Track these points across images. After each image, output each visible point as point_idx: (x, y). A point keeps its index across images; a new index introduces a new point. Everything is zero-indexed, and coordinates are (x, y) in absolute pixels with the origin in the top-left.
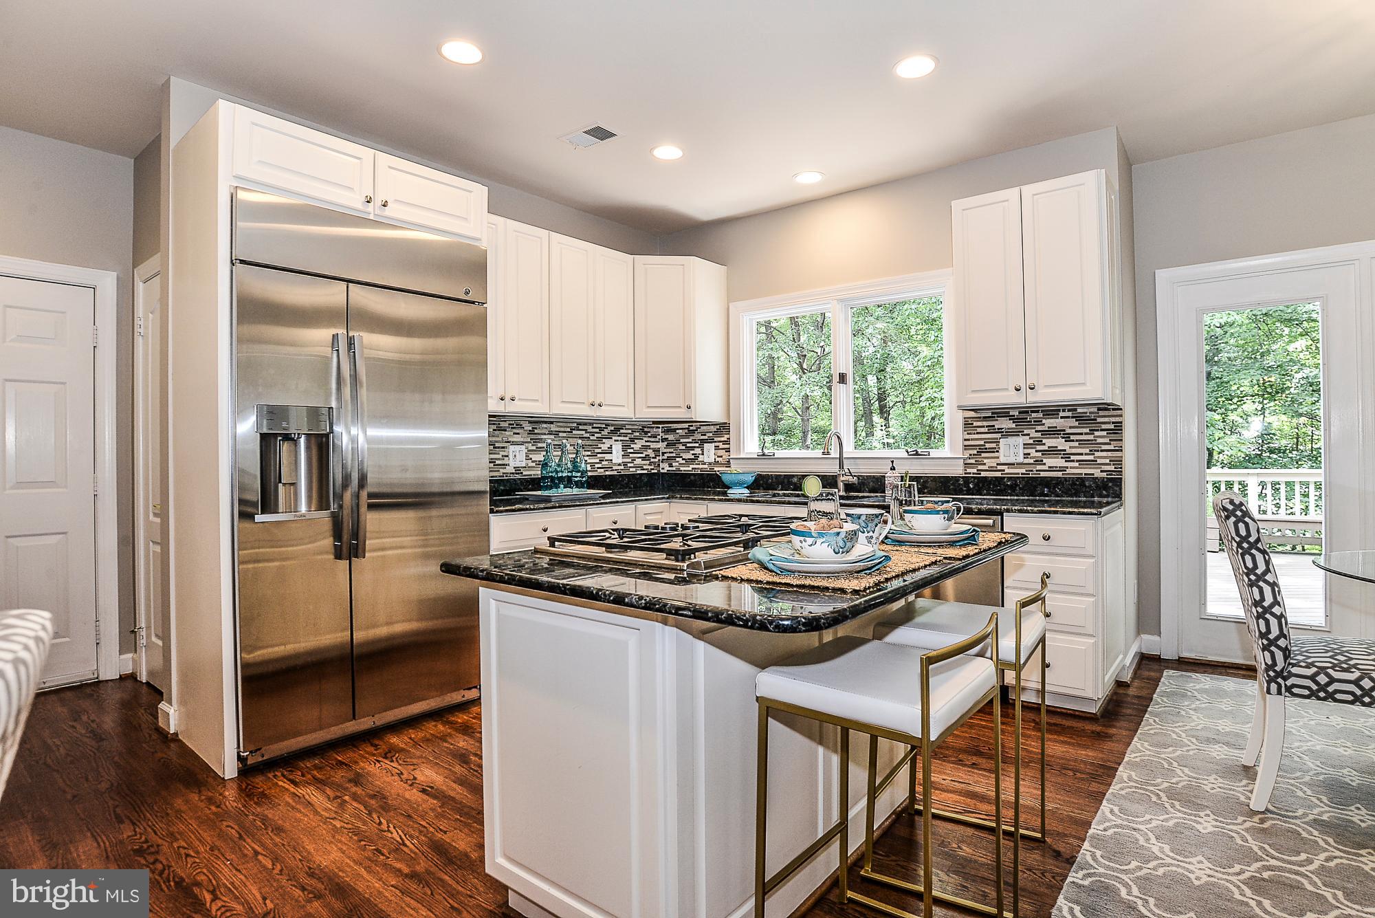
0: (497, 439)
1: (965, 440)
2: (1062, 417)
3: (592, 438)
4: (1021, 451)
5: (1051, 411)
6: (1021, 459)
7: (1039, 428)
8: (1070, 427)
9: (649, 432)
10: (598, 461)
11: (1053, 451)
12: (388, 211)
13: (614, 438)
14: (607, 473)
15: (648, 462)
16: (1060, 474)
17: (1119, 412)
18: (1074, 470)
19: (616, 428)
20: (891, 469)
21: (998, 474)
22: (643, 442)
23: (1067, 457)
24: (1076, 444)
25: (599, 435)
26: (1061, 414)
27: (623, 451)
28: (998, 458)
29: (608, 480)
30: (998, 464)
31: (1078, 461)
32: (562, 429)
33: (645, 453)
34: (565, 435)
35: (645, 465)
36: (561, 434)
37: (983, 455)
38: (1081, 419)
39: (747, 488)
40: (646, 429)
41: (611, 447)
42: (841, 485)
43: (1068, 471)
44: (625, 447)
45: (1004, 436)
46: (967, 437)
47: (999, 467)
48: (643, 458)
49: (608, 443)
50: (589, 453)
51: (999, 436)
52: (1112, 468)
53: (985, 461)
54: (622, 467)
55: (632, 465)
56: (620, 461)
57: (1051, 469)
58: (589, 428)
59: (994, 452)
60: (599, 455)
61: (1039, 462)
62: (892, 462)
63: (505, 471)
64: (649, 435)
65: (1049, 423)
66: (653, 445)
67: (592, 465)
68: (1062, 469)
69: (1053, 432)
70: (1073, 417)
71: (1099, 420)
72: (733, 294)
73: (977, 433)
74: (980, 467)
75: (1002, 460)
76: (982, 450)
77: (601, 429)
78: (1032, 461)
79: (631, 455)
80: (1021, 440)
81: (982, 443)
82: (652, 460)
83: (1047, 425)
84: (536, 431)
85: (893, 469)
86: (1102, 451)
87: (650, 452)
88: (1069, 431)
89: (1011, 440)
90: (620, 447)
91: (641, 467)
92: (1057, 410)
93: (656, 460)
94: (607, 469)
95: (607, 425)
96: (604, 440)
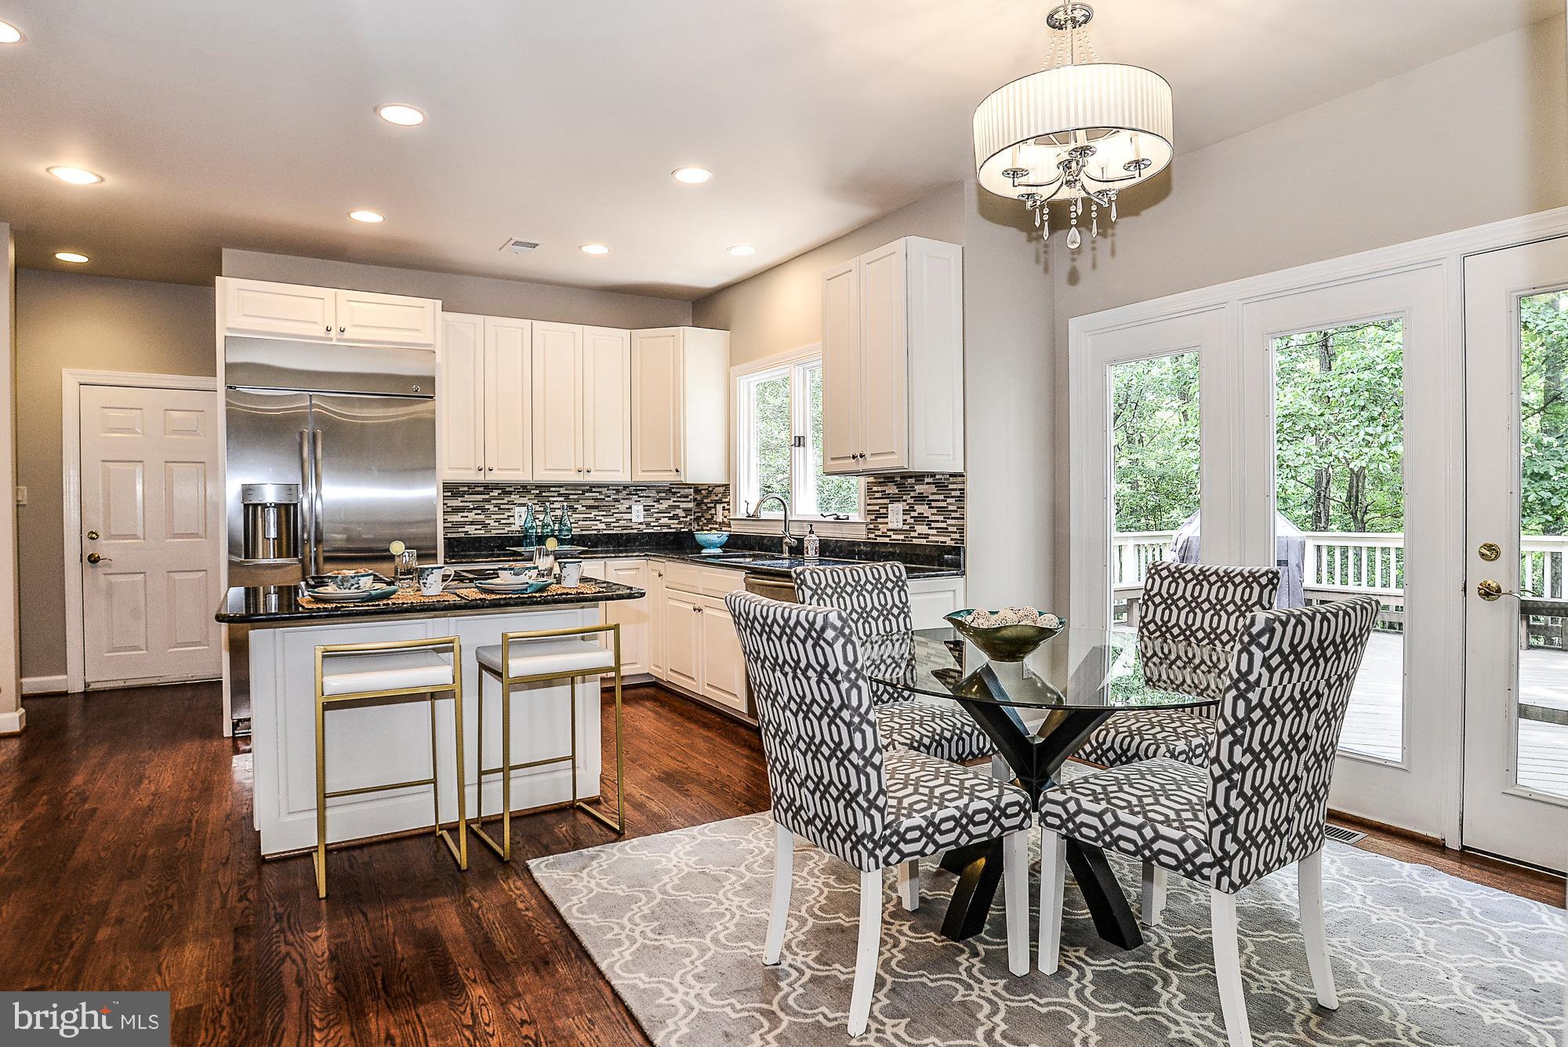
0: (502, 502)
1: (869, 505)
2: (927, 483)
3: (607, 499)
4: (901, 517)
5: (920, 477)
6: (900, 526)
7: (912, 494)
8: (932, 494)
9: (680, 492)
10: (614, 520)
11: (920, 518)
12: (346, 335)
13: (634, 499)
14: (624, 532)
15: (677, 521)
16: (924, 542)
17: (960, 479)
18: (934, 537)
19: (637, 490)
21: (887, 540)
22: (671, 503)
23: (929, 524)
24: (935, 511)
25: (616, 497)
26: (927, 480)
27: (645, 510)
28: (887, 523)
29: (624, 539)
30: (887, 530)
31: (936, 528)
32: (573, 492)
33: (673, 513)
34: (576, 497)
35: (673, 524)
36: (571, 497)
37: (879, 520)
38: (937, 484)
39: (720, 547)
40: (673, 490)
41: (630, 508)
42: (786, 548)
43: (931, 538)
44: (647, 509)
45: (892, 502)
46: (869, 502)
47: (889, 533)
48: (670, 518)
49: (623, 507)
50: (604, 513)
51: (886, 501)
52: (957, 536)
53: (880, 526)
54: (644, 526)
55: (656, 524)
56: (642, 520)
57: (920, 536)
58: (604, 490)
59: (884, 517)
60: (615, 515)
61: (912, 529)
62: (811, 526)
63: (509, 529)
64: (680, 495)
65: (919, 488)
66: (683, 505)
67: (608, 524)
68: (926, 536)
69: (921, 499)
70: (933, 483)
71: (950, 487)
72: (736, 357)
73: (875, 498)
74: (877, 533)
75: (890, 526)
76: (880, 516)
77: (618, 491)
78: (908, 528)
79: (655, 515)
80: (900, 506)
81: (877, 508)
82: (682, 519)
83: (917, 492)
84: (544, 494)
85: (811, 532)
86: (952, 518)
87: (682, 514)
88: (931, 497)
89: (896, 505)
90: (641, 507)
91: (669, 527)
92: (924, 476)
93: (688, 519)
94: (625, 528)
95: (625, 487)
96: (622, 501)
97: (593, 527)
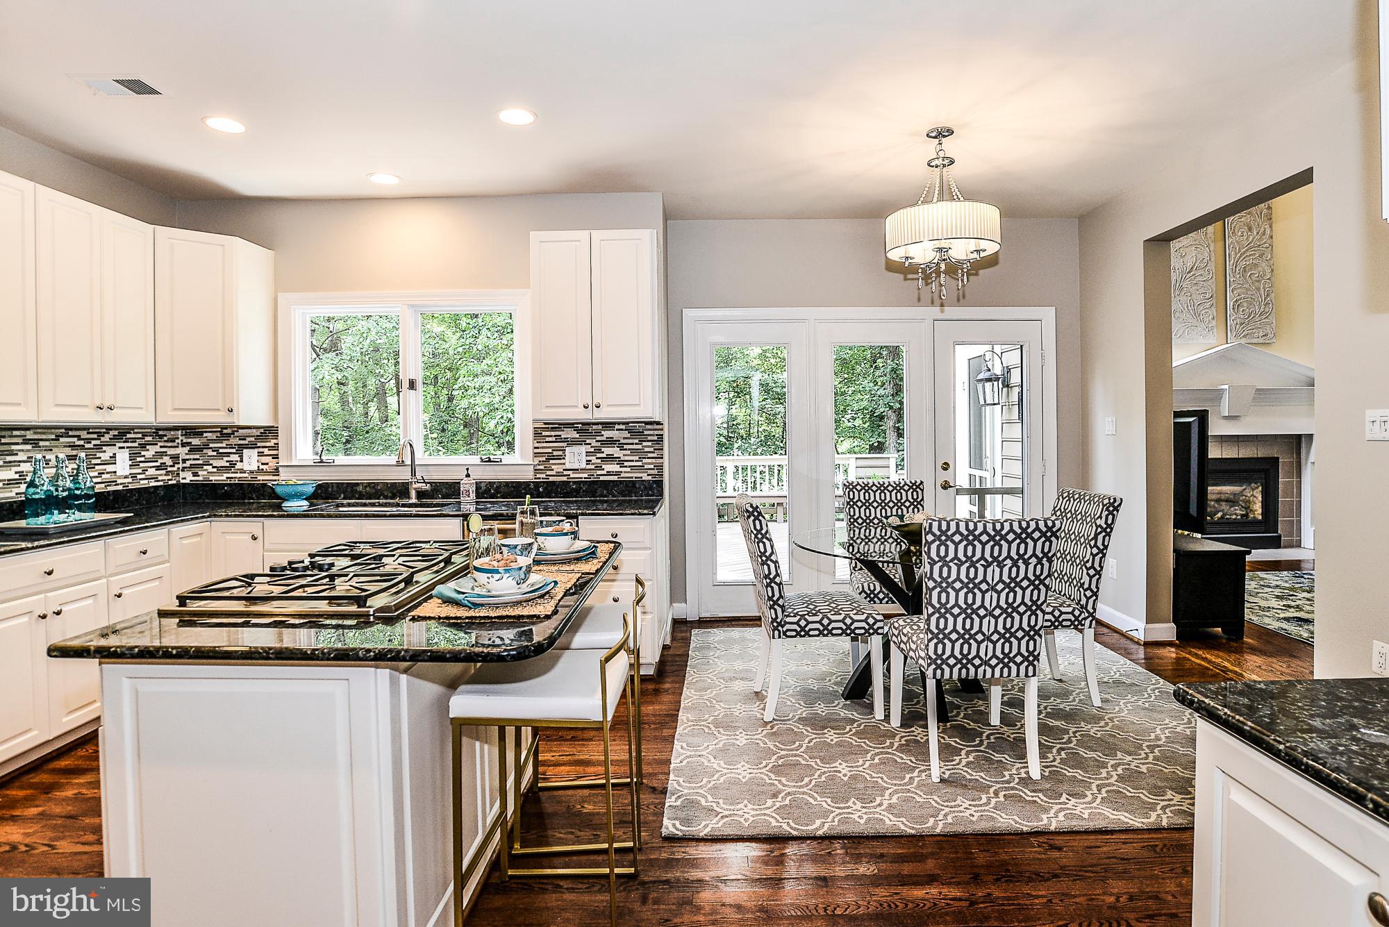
1: (535, 448)
2: (617, 430)
3: (87, 446)
4: (584, 459)
5: (608, 425)
6: (583, 465)
7: (598, 438)
8: (624, 438)
9: (166, 436)
10: (97, 474)
11: (610, 459)
13: (119, 445)
14: (110, 489)
15: (164, 472)
16: (615, 478)
17: (660, 427)
18: (627, 474)
19: (122, 433)
20: (466, 476)
21: (565, 479)
22: (157, 448)
23: (621, 463)
24: (628, 452)
25: (98, 442)
26: (617, 427)
27: (130, 460)
28: (564, 464)
29: (111, 498)
30: (564, 470)
31: (630, 467)
32: (44, 437)
33: (160, 461)
35: (161, 475)
36: (41, 443)
37: (551, 462)
38: (631, 430)
40: (161, 433)
41: (114, 456)
42: (413, 494)
43: (623, 475)
44: (133, 456)
45: (569, 445)
46: (537, 445)
47: (565, 473)
48: (158, 468)
49: (106, 455)
51: (565, 444)
52: (655, 472)
53: (553, 467)
54: (130, 480)
55: (143, 476)
56: (127, 472)
57: (609, 473)
58: (84, 434)
59: (560, 459)
60: (97, 467)
61: (599, 468)
62: (467, 469)
64: (165, 438)
65: (607, 434)
66: (171, 452)
68: (618, 474)
69: (611, 442)
70: (626, 430)
71: (646, 433)
73: (546, 442)
74: (549, 473)
75: (568, 466)
76: (550, 457)
77: (100, 435)
78: (593, 467)
79: (142, 465)
80: (583, 449)
81: (550, 450)
82: (169, 469)
83: (605, 436)
85: (468, 476)
86: (648, 458)
87: (169, 462)
88: (622, 441)
89: (576, 449)
90: (126, 453)
91: (155, 478)
92: (615, 423)
93: (175, 469)
94: (109, 483)
95: (109, 429)
96: (104, 448)
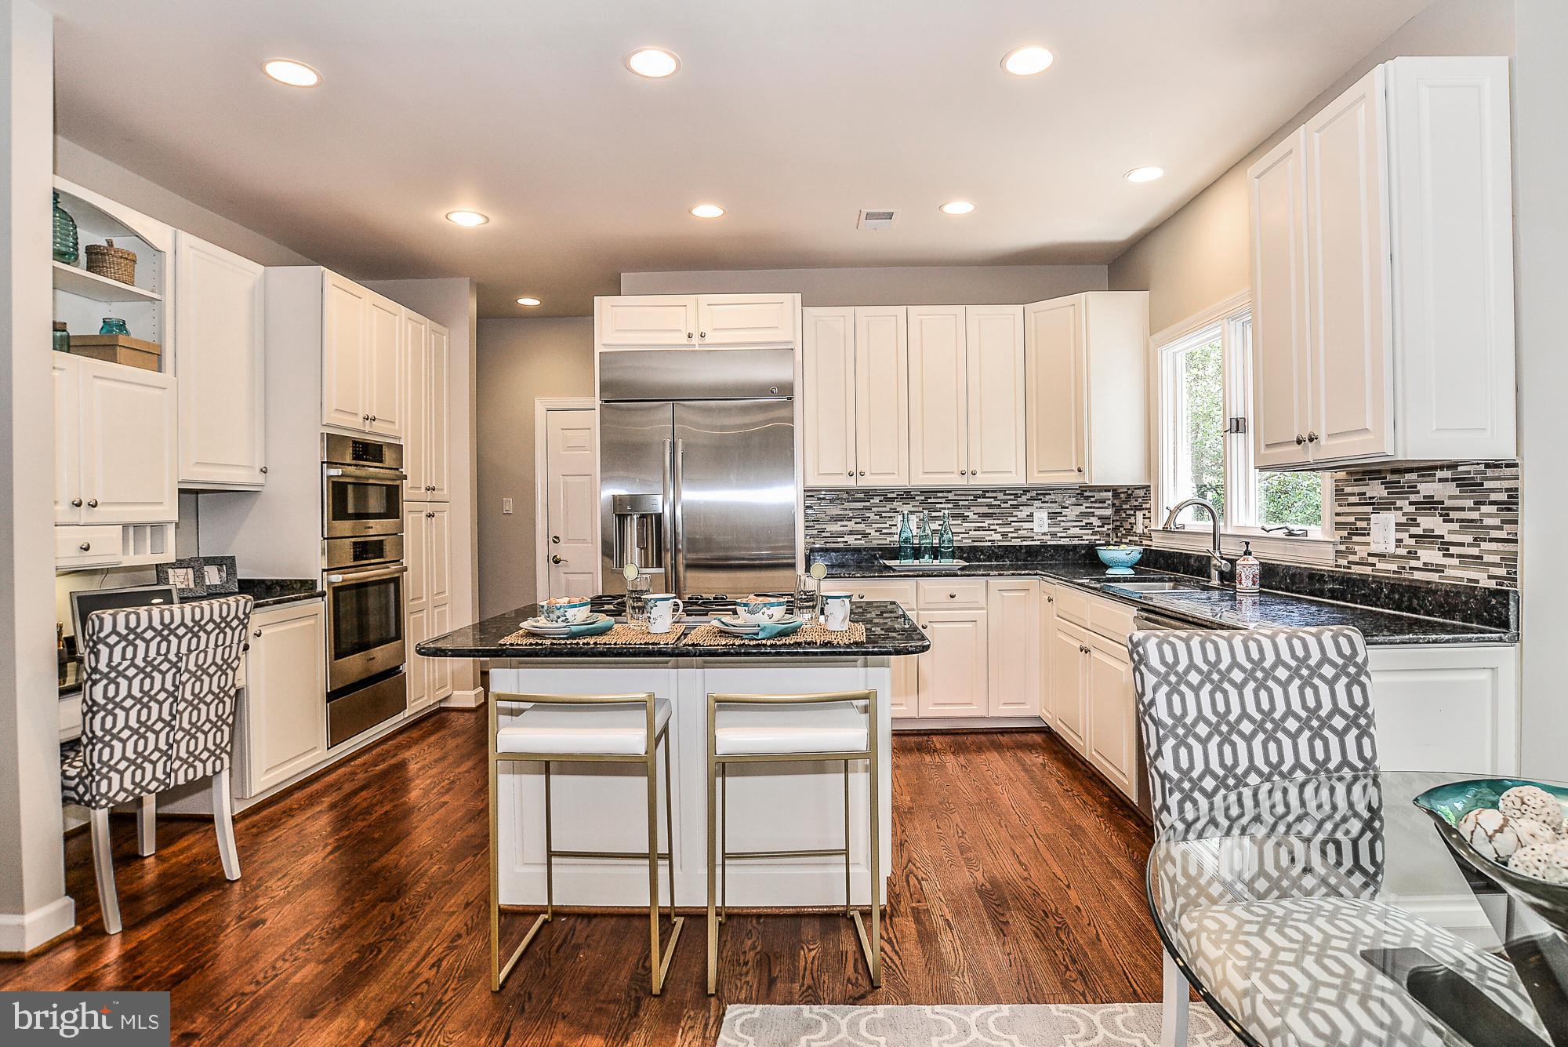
0: (884, 509)
1: (1338, 514)
2: (1441, 480)
3: (1003, 505)
4: (1393, 535)
5: (1427, 470)
6: (1391, 548)
7: (1413, 498)
8: (1451, 497)
9: (1094, 497)
10: (1012, 530)
11: (1427, 538)
12: (707, 340)
13: (1036, 505)
14: (1025, 543)
15: (1090, 532)
16: (1434, 577)
17: (1514, 472)
18: (1458, 574)
19: (1040, 494)
20: (1245, 554)
21: (1368, 570)
22: (1083, 509)
23: (1445, 548)
24: (1457, 526)
25: (1015, 503)
26: (1439, 474)
27: (1050, 519)
28: (1368, 544)
29: (1023, 551)
30: (1369, 555)
31: (1460, 556)
32: (964, 498)
33: (1085, 521)
34: (966, 503)
35: (1085, 534)
36: (961, 503)
37: (1355, 539)
38: (1464, 483)
39: (1129, 567)
40: (1086, 494)
41: (1032, 515)
42: (1215, 574)
43: (1448, 572)
44: (1053, 516)
45: (1377, 510)
46: (1338, 509)
47: (1371, 560)
48: (1082, 528)
49: (1023, 513)
50: (1000, 522)
51: (1369, 509)
52: (1502, 571)
53: (1357, 548)
54: (1049, 537)
55: (1064, 535)
57: (1426, 568)
58: (1001, 496)
59: (1364, 535)
60: (1013, 524)
61: (1412, 554)
62: (1247, 544)
63: (892, 539)
64: (1093, 499)
65: (1426, 489)
66: (1098, 512)
67: (1004, 535)
68: (1440, 569)
69: (1429, 505)
70: (1453, 480)
71: (1489, 484)
73: (1349, 505)
74: (1351, 558)
75: (1374, 548)
76: (1355, 532)
77: (1017, 496)
78: (1405, 552)
79: (1063, 524)
80: (1391, 518)
81: (1352, 519)
82: (1097, 529)
83: (1422, 494)
84: (930, 501)
85: (1248, 552)
86: (1490, 540)
87: (1095, 522)
88: (1448, 503)
89: (1384, 515)
90: (1045, 515)
91: (1080, 537)
92: (1435, 468)
93: (1105, 529)
94: (1024, 538)
95: (1026, 491)
96: (1021, 508)
97: (987, 538)
